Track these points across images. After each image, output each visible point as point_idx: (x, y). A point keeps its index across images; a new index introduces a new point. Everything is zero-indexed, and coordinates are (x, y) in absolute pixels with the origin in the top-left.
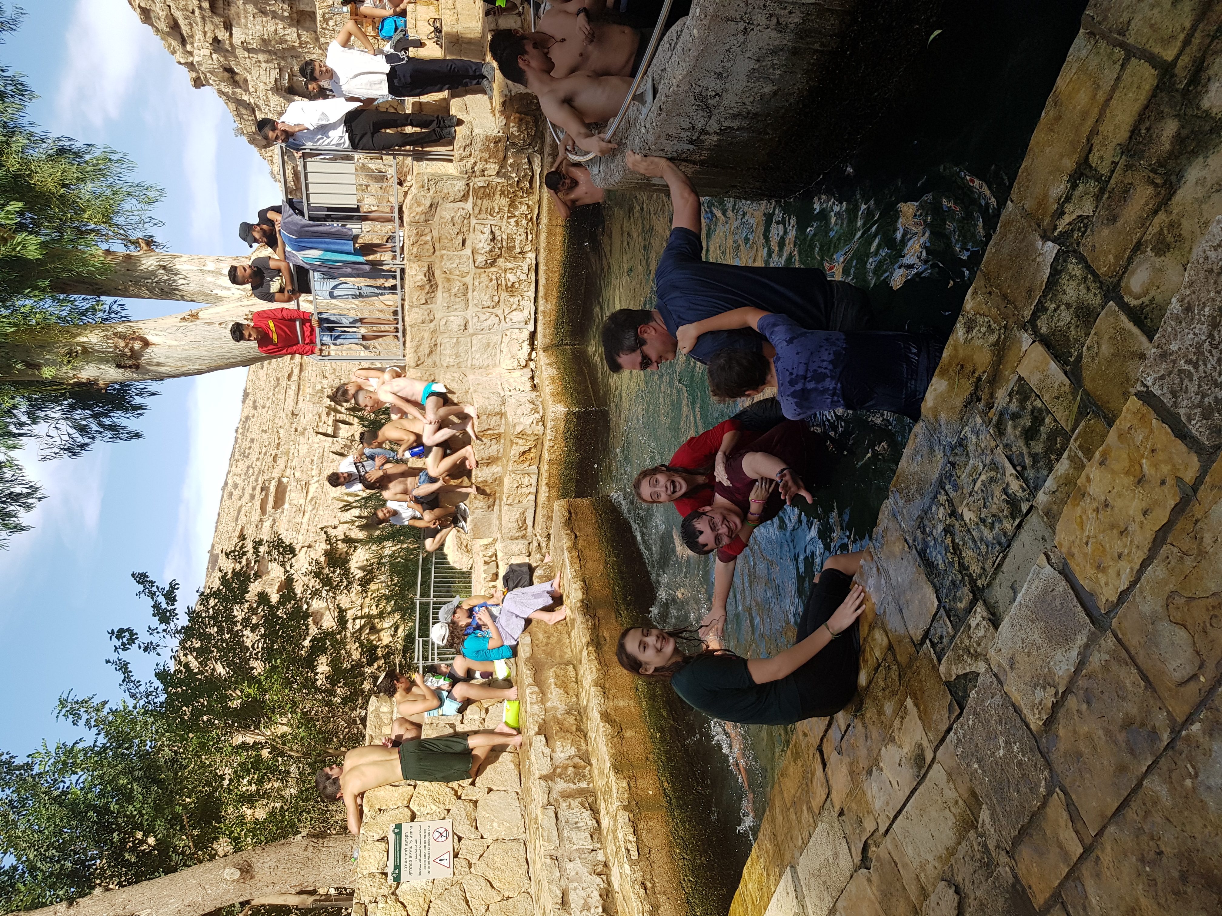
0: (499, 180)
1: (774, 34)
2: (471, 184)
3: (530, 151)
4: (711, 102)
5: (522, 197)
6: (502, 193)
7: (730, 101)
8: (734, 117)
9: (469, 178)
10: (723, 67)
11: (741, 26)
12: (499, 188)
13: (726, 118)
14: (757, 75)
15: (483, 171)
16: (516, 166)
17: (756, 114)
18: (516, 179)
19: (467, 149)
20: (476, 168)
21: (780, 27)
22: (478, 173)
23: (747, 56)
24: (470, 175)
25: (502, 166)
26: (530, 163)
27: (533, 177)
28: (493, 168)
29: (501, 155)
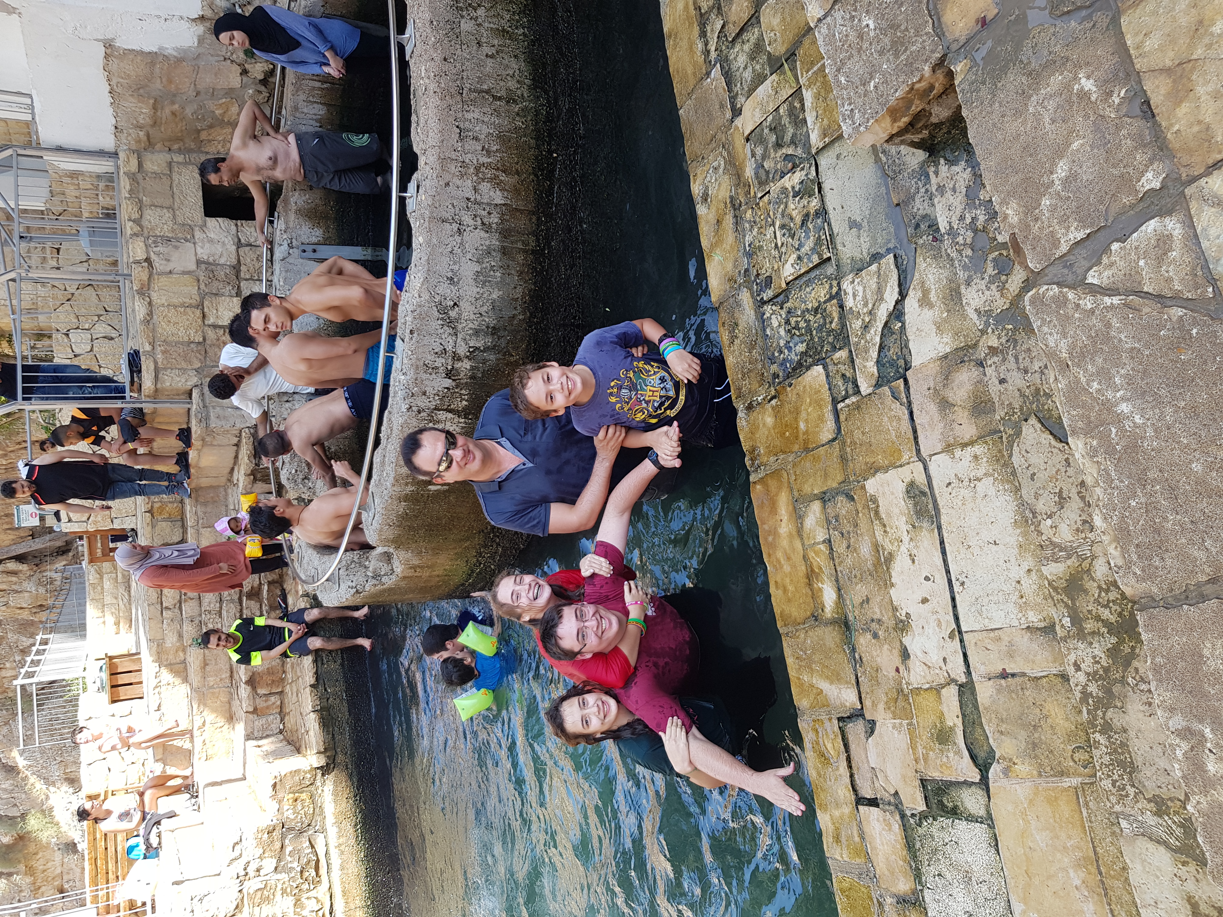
0: (279, 876)
1: (483, 234)
2: (245, 891)
3: (310, 833)
4: (453, 314)
5: (309, 890)
6: (284, 892)
7: (467, 310)
8: (476, 333)
9: (242, 883)
10: (452, 270)
11: (455, 226)
12: (279, 886)
13: (470, 335)
14: (481, 278)
15: (258, 870)
16: (297, 853)
17: (494, 328)
18: (299, 869)
19: (237, 847)
20: (248, 870)
21: (486, 227)
22: (252, 874)
23: (468, 257)
24: (241, 878)
25: (279, 860)
26: (313, 847)
27: (318, 861)
28: (269, 864)
29: (278, 845)
